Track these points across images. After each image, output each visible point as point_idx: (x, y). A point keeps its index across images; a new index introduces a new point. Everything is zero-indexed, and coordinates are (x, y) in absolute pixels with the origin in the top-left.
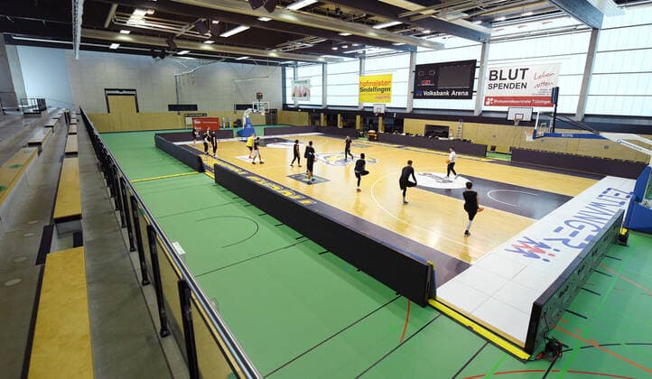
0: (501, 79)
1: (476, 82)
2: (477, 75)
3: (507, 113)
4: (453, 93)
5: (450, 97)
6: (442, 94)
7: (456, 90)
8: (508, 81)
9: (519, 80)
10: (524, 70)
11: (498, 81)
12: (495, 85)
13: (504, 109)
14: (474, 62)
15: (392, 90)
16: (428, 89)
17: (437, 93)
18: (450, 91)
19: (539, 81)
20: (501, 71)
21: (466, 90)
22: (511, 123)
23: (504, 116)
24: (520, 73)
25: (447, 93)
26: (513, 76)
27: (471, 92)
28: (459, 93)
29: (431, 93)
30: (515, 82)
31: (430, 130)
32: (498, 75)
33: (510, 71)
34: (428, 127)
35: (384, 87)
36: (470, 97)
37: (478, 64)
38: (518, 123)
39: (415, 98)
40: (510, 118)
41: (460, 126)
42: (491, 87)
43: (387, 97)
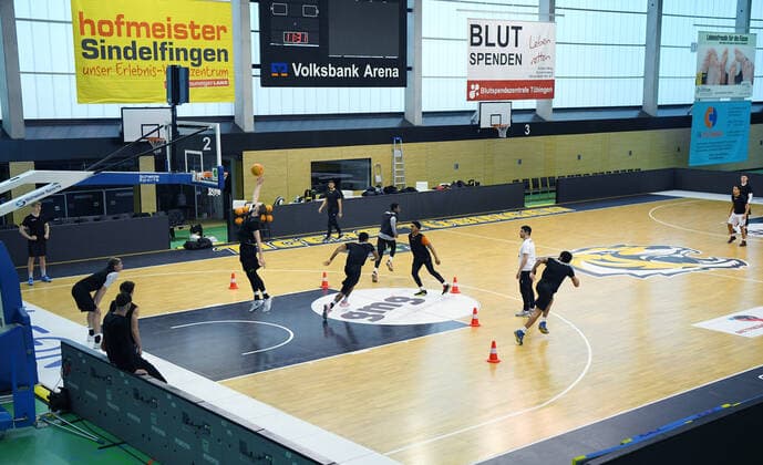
0: (487, 44)
4: (368, 71)
5: (362, 81)
6: (341, 72)
7: (375, 64)
8: (497, 50)
9: (511, 47)
10: (517, 29)
11: (483, 49)
16: (306, 57)
17: (329, 71)
19: (535, 53)
20: (487, 27)
21: (390, 64)
22: (492, 133)
24: (512, 34)
25: (355, 71)
26: (503, 39)
28: (381, 72)
29: (313, 70)
30: (506, 50)
31: (324, 175)
32: (483, 35)
33: (499, 27)
34: (315, 166)
36: (401, 82)
37: (410, 4)
38: (503, 134)
39: (265, 84)
40: (485, 124)
41: (397, 153)
42: (475, 59)
43: (213, 83)
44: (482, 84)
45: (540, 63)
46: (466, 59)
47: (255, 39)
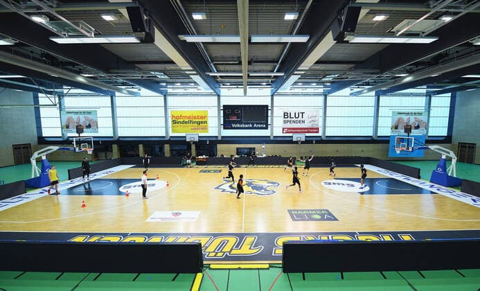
1: (269, 119)
2: (269, 114)
3: (292, 137)
4: (255, 125)
5: (253, 128)
6: (246, 126)
7: (257, 124)
8: (294, 119)
9: (300, 118)
10: (302, 113)
11: (289, 119)
12: (288, 121)
13: (291, 135)
14: (267, 106)
15: (209, 122)
16: (235, 122)
17: (243, 126)
18: (253, 124)
19: (310, 120)
20: (290, 113)
21: (263, 124)
22: (296, 142)
23: (290, 139)
24: (301, 115)
25: (251, 126)
26: (297, 116)
27: (267, 125)
28: (259, 126)
29: (238, 126)
30: (298, 119)
31: (239, 151)
32: (289, 115)
33: (295, 113)
34: (237, 149)
35: (200, 120)
36: (266, 128)
37: (269, 108)
38: (300, 143)
39: (224, 129)
40: (294, 140)
41: (263, 147)
42: (285, 122)
43: (203, 129)
44: (288, 129)
45: (313, 123)
46: (282, 121)
47: (222, 119)
